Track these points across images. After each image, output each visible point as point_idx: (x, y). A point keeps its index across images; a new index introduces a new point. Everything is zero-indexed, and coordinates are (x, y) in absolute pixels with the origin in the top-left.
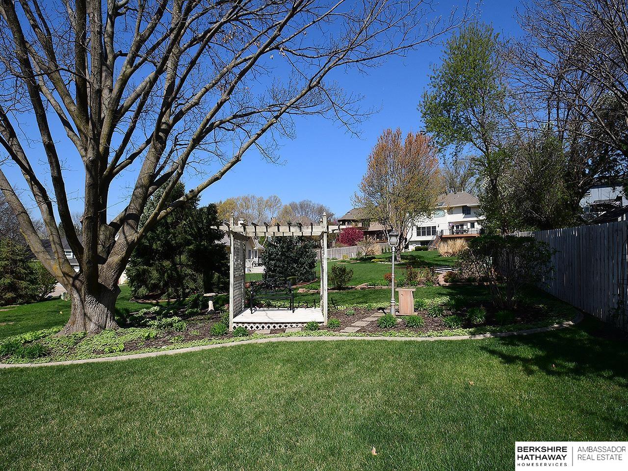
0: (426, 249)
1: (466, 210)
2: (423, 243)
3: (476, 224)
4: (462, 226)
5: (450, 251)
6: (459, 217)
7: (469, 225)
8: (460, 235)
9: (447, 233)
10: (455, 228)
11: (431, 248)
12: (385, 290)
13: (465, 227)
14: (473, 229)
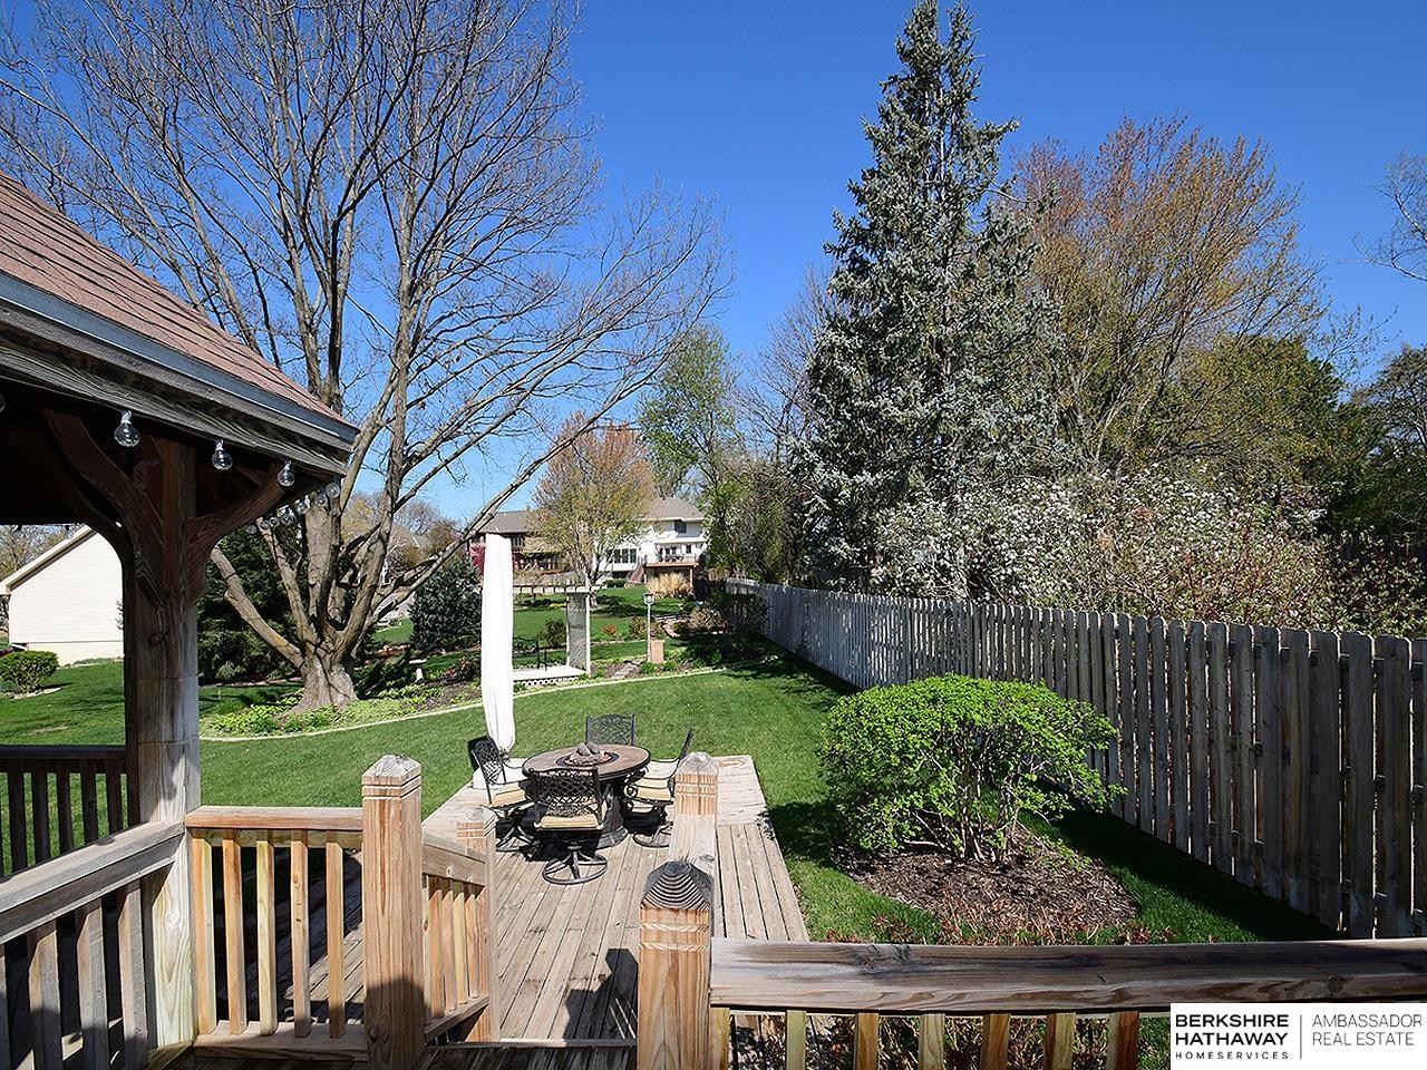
0: (621, 585)
1: (680, 527)
2: (615, 574)
3: (693, 547)
4: (674, 549)
5: (663, 590)
6: (671, 537)
7: (684, 547)
8: (670, 564)
9: (653, 561)
10: (664, 552)
11: (630, 583)
12: (612, 645)
13: (678, 552)
14: (689, 555)
